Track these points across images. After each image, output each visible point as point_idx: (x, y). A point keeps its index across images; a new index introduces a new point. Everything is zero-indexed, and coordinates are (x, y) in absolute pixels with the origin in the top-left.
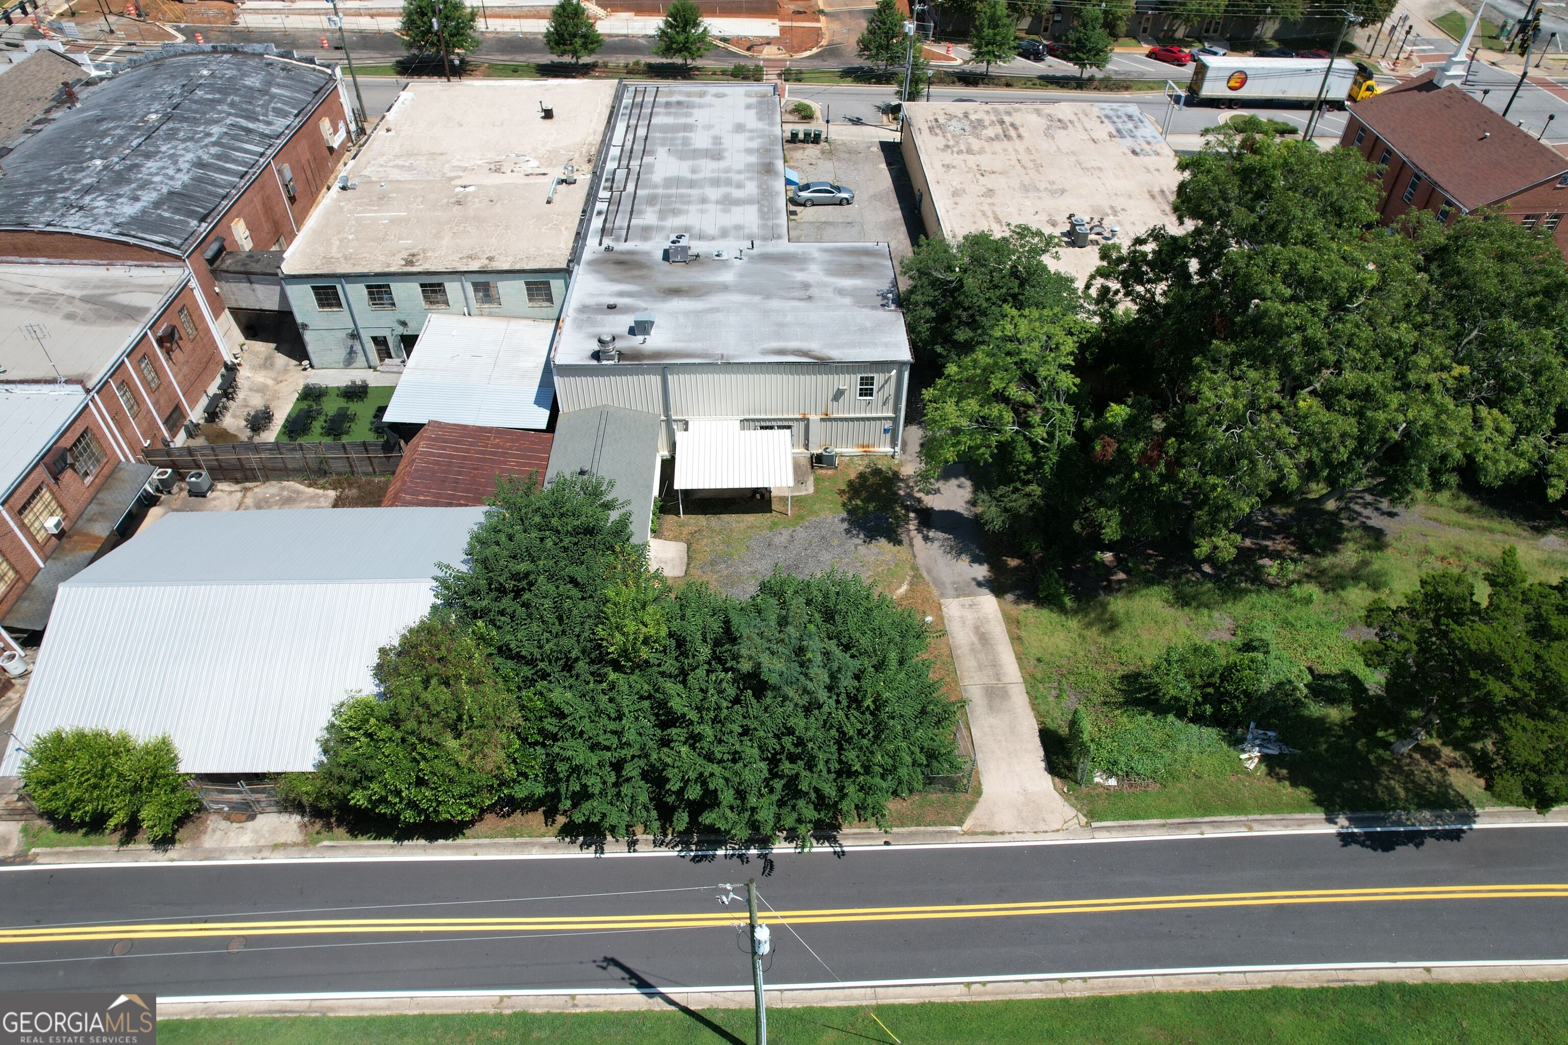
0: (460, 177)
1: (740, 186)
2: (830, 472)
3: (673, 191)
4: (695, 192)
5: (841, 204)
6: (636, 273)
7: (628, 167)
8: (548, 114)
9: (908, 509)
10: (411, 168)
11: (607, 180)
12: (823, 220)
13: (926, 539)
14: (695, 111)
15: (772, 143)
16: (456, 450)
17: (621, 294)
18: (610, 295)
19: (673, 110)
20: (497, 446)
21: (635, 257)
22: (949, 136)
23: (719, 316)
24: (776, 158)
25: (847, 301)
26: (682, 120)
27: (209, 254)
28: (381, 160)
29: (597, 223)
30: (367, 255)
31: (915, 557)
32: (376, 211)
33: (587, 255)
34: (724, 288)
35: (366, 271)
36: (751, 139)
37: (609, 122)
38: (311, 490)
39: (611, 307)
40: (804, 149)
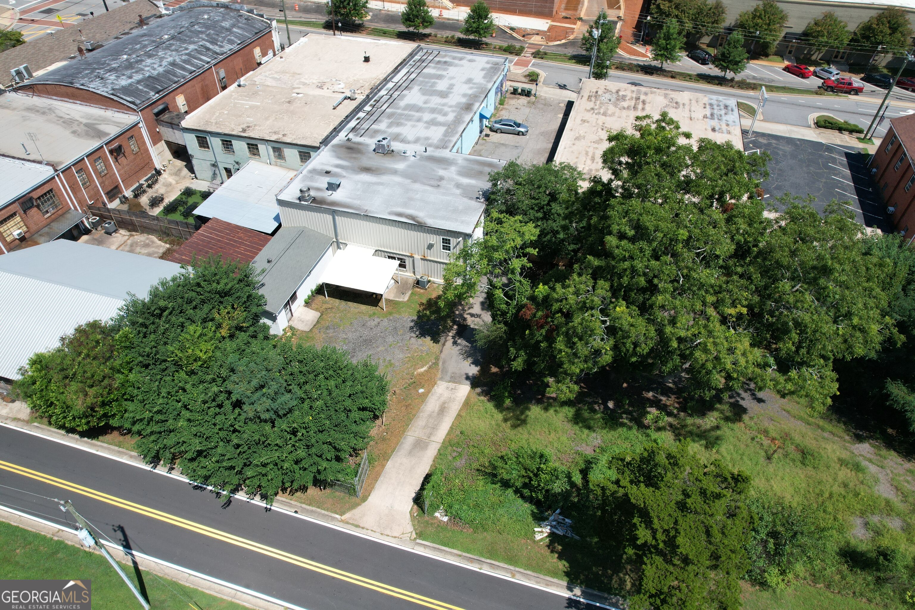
0: (299, 88)
1: (445, 114)
2: (422, 291)
3: (406, 112)
4: (417, 114)
5: (518, 134)
6: (354, 155)
7: (391, 96)
8: (367, 59)
9: (454, 322)
10: (279, 80)
11: (375, 101)
12: (502, 142)
13: (455, 343)
14: (451, 69)
15: (481, 93)
16: (217, 235)
17: (337, 166)
18: (332, 166)
19: (439, 66)
20: (239, 238)
21: (360, 147)
22: (598, 102)
23: (380, 188)
24: (477, 101)
25: (458, 192)
26: (440, 73)
27: (156, 110)
28: (267, 74)
29: (353, 123)
30: (226, 123)
31: (441, 352)
32: (247, 100)
33: (335, 141)
34: (395, 172)
35: (221, 131)
36: (471, 88)
37: (396, 68)
38: (160, 243)
39: (327, 172)
40: (518, 99)
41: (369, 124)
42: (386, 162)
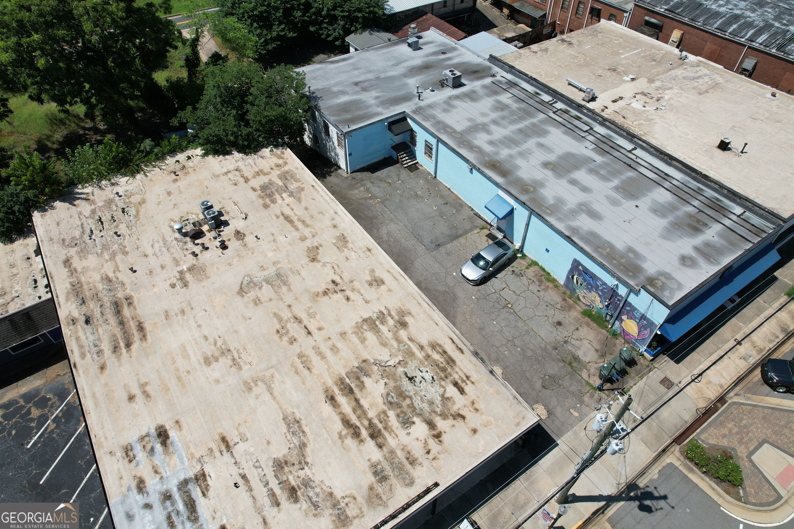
10: (691, 79)
11: (578, 116)
17: (451, 59)
18: (454, 57)
41: (519, 95)
42: (429, 78)
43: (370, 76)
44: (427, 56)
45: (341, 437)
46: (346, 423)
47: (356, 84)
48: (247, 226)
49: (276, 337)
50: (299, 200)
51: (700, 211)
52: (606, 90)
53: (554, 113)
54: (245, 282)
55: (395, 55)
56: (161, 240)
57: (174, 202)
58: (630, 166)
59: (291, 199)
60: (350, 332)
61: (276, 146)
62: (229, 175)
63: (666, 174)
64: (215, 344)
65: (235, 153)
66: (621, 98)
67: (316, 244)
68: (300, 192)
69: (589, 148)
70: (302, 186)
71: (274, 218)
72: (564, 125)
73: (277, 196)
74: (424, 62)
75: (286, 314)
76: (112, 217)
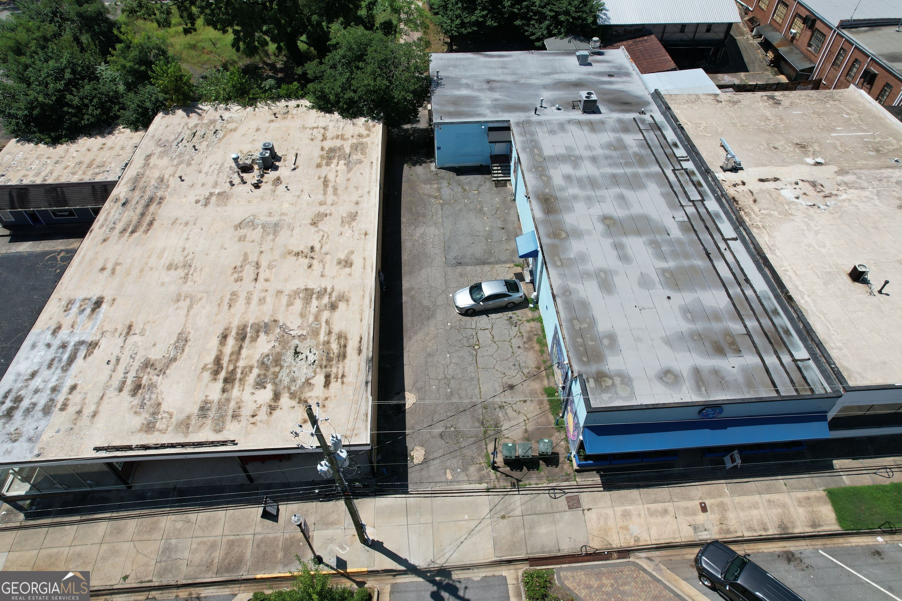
23: (542, 71)
25: (464, 81)
33: (655, 109)
34: (545, 87)
41: (652, 140)
42: (568, 96)
43: (510, 78)
44: (589, 74)
45: (204, 368)
46: (218, 361)
47: (488, 82)
48: (290, 177)
49: (230, 271)
50: (349, 170)
51: (749, 334)
52: (764, 165)
53: (674, 170)
54: (247, 220)
55: (556, 64)
56: (220, 164)
57: (255, 138)
58: (708, 254)
59: (344, 167)
60: (286, 293)
61: (373, 119)
62: (315, 130)
63: (747, 280)
64: (186, 257)
65: (336, 113)
66: (776, 179)
67: (328, 212)
68: (357, 164)
69: (677, 220)
70: (363, 159)
71: (316, 177)
72: (671, 187)
73: (335, 161)
74: (580, 79)
75: (253, 258)
76: (204, 134)
